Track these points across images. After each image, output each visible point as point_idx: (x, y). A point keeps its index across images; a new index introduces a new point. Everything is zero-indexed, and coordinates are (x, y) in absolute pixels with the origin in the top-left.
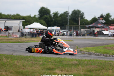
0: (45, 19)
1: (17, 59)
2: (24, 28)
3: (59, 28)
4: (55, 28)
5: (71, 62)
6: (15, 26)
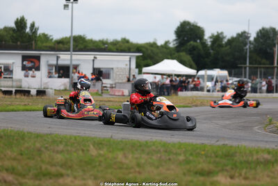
0: (192, 51)
1: (122, 149)
2: (140, 72)
3: (225, 73)
4: (216, 73)
5: (255, 157)
6: (117, 68)
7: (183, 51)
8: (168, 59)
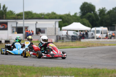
0: (89, 18)
2: (61, 30)
3: (106, 29)
4: (101, 29)
6: (49, 28)
7: (84, 18)
8: (76, 22)
